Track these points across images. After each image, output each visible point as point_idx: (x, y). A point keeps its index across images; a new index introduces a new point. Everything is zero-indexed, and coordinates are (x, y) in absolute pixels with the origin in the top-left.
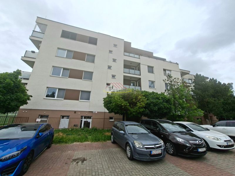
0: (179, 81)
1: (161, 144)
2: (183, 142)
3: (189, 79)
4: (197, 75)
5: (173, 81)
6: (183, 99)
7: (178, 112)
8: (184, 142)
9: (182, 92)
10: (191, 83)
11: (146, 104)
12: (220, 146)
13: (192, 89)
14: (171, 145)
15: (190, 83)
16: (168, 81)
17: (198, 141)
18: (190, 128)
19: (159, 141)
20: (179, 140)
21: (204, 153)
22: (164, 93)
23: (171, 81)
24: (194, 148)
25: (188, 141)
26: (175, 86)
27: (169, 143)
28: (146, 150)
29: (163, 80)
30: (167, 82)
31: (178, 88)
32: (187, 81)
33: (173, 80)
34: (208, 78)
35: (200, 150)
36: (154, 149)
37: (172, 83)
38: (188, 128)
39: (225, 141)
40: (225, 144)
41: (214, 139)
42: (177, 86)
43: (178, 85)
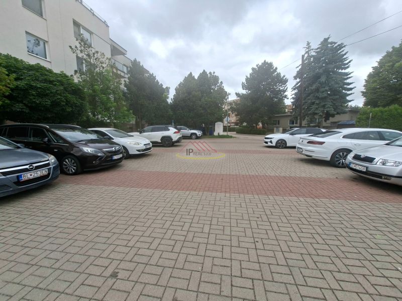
0: (104, 60)
1: (48, 160)
2: (92, 152)
3: (124, 65)
4: (135, 60)
5: (94, 56)
6: (110, 94)
7: (98, 115)
8: (95, 152)
9: (108, 82)
10: (126, 72)
11: (12, 90)
12: (139, 151)
13: (125, 81)
14: (73, 161)
15: (124, 72)
16: (81, 51)
17: (114, 148)
18: (110, 135)
19: (44, 157)
20: (87, 150)
21: (120, 160)
22: (72, 76)
23: (88, 55)
24: (107, 157)
25: (101, 149)
26: (97, 67)
27: (70, 159)
28: (4, 177)
29: (70, 47)
30: (80, 55)
31: (103, 73)
32: (120, 67)
33: (94, 54)
34: (148, 72)
35: (115, 157)
36: (30, 170)
37: (92, 60)
38: (107, 135)
39: (144, 145)
40: (144, 147)
41: (135, 144)
42: (101, 69)
43: (103, 68)
